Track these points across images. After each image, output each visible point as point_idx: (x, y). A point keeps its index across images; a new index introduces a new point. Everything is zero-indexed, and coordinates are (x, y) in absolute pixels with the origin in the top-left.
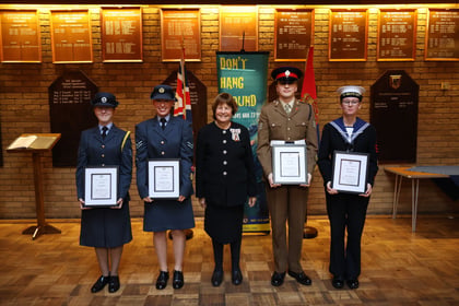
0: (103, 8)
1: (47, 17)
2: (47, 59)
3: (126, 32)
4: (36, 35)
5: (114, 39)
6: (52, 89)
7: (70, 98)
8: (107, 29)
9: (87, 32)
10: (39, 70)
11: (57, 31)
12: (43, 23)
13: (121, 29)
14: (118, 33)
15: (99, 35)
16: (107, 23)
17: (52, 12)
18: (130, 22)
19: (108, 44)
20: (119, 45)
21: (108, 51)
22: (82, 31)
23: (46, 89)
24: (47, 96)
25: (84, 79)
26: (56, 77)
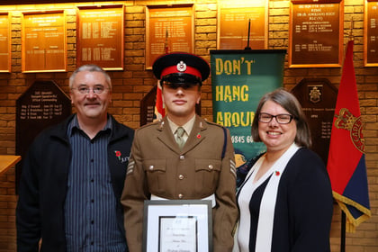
0: (81, 8)
1: (18, 20)
2: (16, 69)
3: (105, 35)
4: (6, 42)
5: (91, 44)
6: (20, 103)
7: (39, 114)
8: (84, 32)
9: (61, 37)
10: (8, 80)
11: (29, 36)
12: (14, 27)
13: (100, 32)
14: (96, 36)
15: (74, 40)
16: (84, 26)
17: (25, 14)
18: (110, 24)
19: (84, 50)
20: (96, 50)
21: (85, 58)
22: (56, 35)
23: (13, 102)
24: (13, 110)
25: (56, 91)
26: (25, 88)
